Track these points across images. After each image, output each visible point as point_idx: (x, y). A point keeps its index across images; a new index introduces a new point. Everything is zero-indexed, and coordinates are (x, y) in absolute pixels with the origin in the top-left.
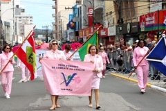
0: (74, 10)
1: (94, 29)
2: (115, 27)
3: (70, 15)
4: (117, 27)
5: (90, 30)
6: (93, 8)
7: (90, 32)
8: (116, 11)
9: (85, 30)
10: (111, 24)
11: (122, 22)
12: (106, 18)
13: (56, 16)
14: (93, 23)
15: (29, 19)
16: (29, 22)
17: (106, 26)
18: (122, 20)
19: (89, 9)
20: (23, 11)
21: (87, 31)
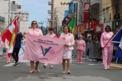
0: (70, 6)
1: (89, 25)
2: (111, 23)
3: (66, 11)
4: (113, 22)
5: (85, 26)
6: (89, 4)
7: (85, 28)
8: (113, 6)
9: (80, 26)
10: (107, 20)
11: (119, 17)
12: (102, 13)
13: (52, 13)
14: (89, 18)
15: (25, 16)
16: (25, 19)
17: (102, 22)
18: (119, 15)
19: (85, 4)
20: (19, 7)
21: (82, 27)
